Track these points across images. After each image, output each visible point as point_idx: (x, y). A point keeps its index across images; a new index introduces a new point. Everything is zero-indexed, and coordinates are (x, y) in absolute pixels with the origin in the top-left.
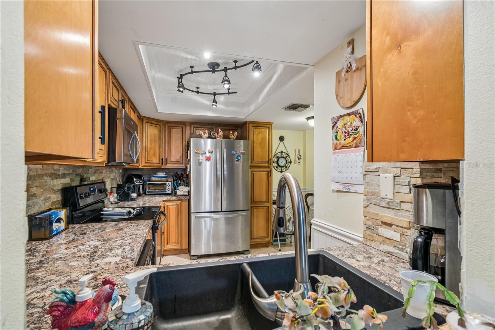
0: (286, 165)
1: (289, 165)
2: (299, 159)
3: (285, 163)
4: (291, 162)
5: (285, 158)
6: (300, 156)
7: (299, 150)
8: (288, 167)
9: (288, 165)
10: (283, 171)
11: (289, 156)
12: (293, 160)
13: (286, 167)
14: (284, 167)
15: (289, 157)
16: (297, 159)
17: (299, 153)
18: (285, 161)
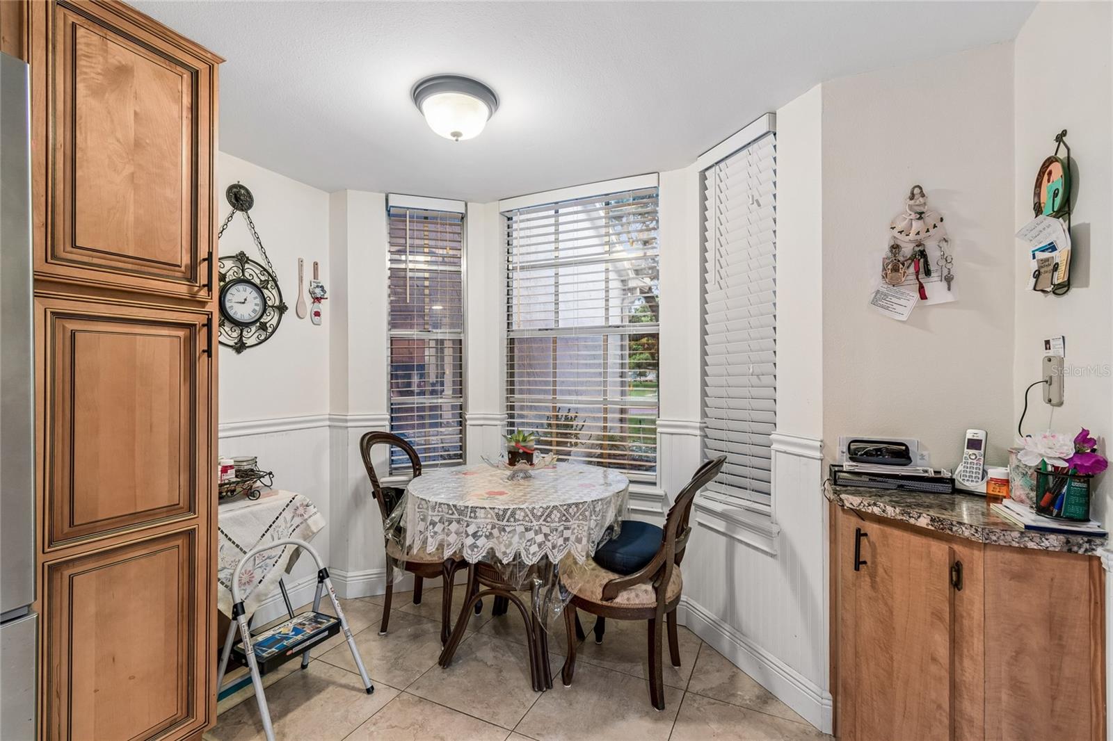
0: (262, 320)
1: (274, 322)
2: (317, 299)
3: (257, 308)
4: (282, 309)
5: (259, 289)
6: (318, 291)
7: (316, 264)
8: (270, 330)
9: (271, 319)
10: (249, 342)
11: (275, 281)
12: (289, 301)
13: (263, 327)
14: (254, 329)
15: (277, 285)
16: (308, 299)
17: (316, 276)
18: (258, 301)
